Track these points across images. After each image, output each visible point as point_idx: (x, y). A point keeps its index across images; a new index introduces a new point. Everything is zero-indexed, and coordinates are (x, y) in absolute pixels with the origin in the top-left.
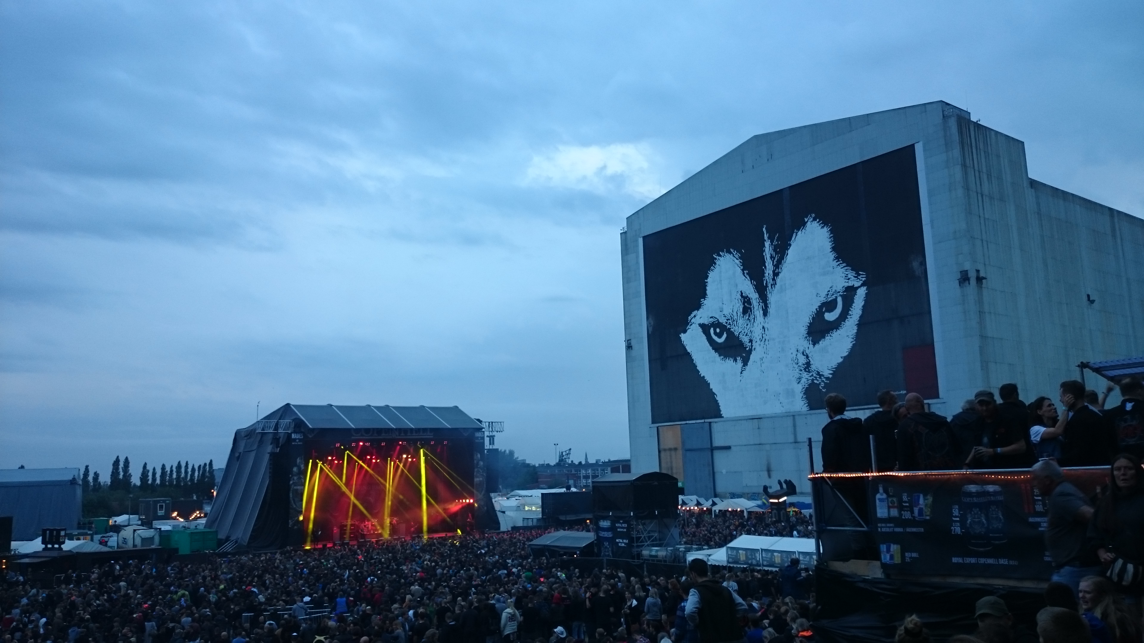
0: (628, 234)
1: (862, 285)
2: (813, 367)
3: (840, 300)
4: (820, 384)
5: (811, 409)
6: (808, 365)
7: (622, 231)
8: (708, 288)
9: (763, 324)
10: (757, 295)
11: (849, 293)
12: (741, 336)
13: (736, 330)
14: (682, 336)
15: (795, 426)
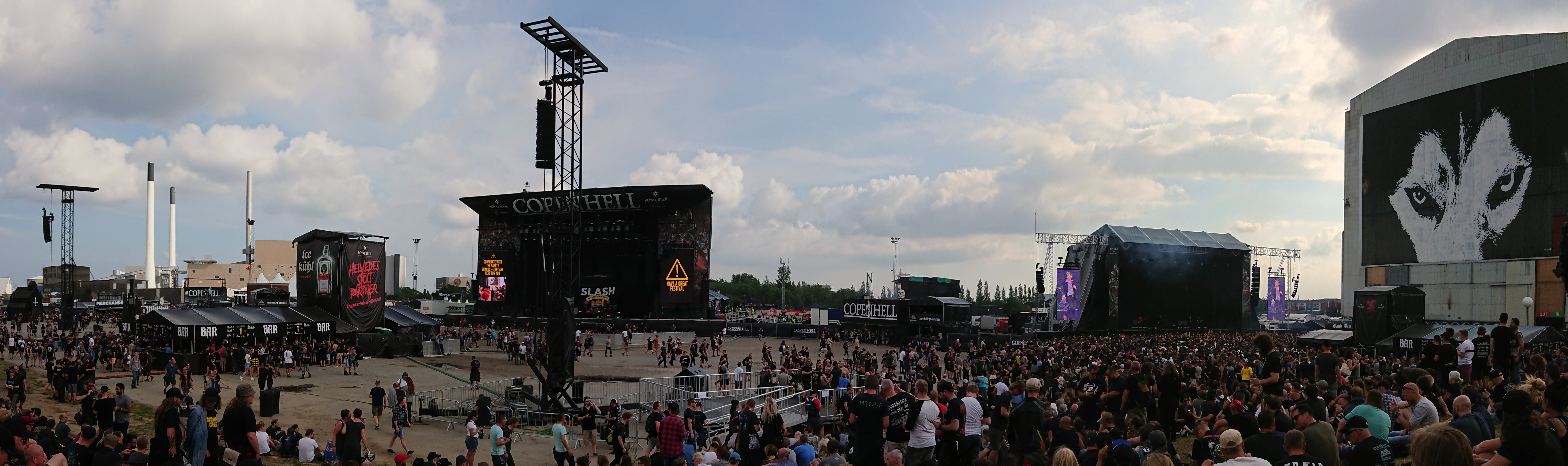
0: (1352, 114)
1: (1529, 166)
2: (1490, 227)
3: (1513, 176)
4: (1493, 240)
5: (1485, 259)
6: (1486, 225)
7: (1346, 111)
8: (1413, 160)
9: (1454, 191)
10: (1451, 168)
11: (1520, 170)
12: (1437, 199)
13: (1434, 194)
14: (1391, 197)
15: (1472, 271)
